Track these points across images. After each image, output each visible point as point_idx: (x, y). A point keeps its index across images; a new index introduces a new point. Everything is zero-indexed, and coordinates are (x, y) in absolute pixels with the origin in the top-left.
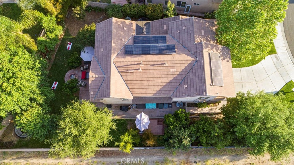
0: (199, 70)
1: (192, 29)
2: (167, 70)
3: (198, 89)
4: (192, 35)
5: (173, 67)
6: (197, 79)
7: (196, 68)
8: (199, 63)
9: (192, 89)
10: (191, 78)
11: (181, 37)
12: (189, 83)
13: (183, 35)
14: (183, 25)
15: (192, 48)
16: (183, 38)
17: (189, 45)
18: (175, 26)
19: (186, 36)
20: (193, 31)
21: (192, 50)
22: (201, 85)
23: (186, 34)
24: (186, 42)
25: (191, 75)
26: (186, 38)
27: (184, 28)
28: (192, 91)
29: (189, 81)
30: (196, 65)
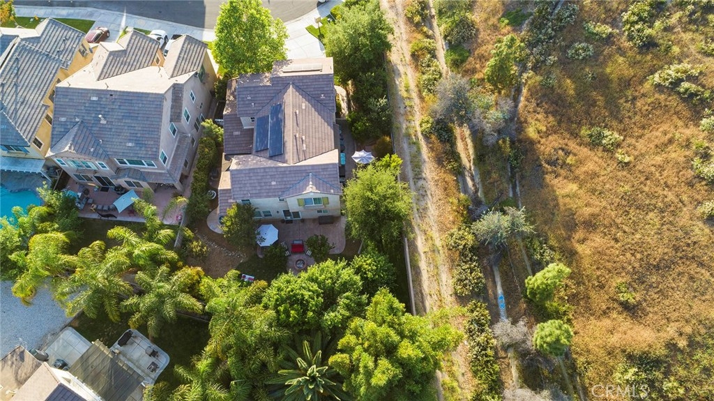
0: (305, 81)
1: (252, 89)
2: (304, 112)
3: (325, 83)
4: (260, 89)
5: (300, 107)
6: (314, 83)
7: (301, 84)
8: (296, 81)
9: (325, 89)
10: (312, 90)
11: (260, 102)
12: (319, 92)
13: (258, 99)
14: (245, 99)
15: (277, 88)
16: (262, 99)
17: (272, 92)
18: (245, 109)
19: (260, 95)
20: (254, 87)
21: (279, 88)
22: (321, 80)
23: (257, 95)
24: (268, 95)
25: (309, 90)
26: (263, 95)
27: (249, 98)
28: (328, 89)
29: (316, 93)
30: (298, 84)
